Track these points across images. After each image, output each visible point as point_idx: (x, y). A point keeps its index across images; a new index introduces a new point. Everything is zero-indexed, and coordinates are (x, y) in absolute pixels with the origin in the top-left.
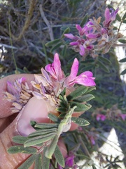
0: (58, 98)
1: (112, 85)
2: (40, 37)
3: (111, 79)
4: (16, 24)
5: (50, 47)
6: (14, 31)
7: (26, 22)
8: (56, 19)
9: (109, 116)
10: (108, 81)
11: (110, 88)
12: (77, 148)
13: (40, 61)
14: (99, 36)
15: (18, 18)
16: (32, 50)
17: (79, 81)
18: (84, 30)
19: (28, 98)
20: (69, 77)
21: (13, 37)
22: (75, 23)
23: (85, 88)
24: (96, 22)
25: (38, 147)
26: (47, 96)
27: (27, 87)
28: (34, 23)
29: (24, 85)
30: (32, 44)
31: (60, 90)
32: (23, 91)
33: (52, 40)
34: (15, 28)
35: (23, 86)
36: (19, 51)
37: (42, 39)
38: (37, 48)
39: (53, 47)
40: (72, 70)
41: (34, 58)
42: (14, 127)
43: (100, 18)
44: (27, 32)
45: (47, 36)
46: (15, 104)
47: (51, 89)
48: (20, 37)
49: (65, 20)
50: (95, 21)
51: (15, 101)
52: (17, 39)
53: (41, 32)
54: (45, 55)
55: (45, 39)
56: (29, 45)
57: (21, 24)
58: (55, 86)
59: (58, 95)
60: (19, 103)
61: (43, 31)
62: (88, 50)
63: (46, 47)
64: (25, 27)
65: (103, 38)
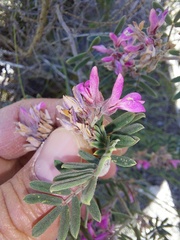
0: (93, 129)
1: (163, 118)
2: (57, 51)
3: (161, 110)
4: (25, 33)
5: (73, 65)
6: (21, 43)
7: (38, 30)
8: (81, 25)
9: (154, 162)
10: (157, 113)
11: (160, 123)
12: (113, 205)
13: (59, 85)
14: (142, 48)
15: (27, 25)
16: (48, 69)
17: (123, 106)
18: (121, 39)
19: (49, 131)
20: (109, 100)
21: (21, 51)
22: (109, 31)
23: (130, 115)
24: (138, 28)
25: (64, 197)
26: (79, 125)
27: (47, 116)
28: (48, 30)
29: (44, 112)
30: (47, 62)
31: (96, 118)
32: (43, 121)
33: (75, 54)
34: (23, 39)
35: (42, 114)
36: (29, 71)
37: (61, 54)
38: (54, 67)
39: (77, 65)
40: (114, 90)
41: (50, 80)
42: (30, 170)
43: (143, 23)
44: (40, 44)
45: (68, 50)
46: (30, 139)
47: (84, 117)
48: (29, 51)
49: (94, 26)
50: (136, 26)
51: (31, 136)
52: (25, 54)
53: (60, 45)
54: (65, 77)
55: (64, 53)
56: (43, 62)
57: (31, 32)
58: (90, 112)
59: (93, 125)
60: (36, 138)
61: (62, 43)
62: (126, 67)
63: (66, 66)
64: (37, 37)
65: (148, 51)
